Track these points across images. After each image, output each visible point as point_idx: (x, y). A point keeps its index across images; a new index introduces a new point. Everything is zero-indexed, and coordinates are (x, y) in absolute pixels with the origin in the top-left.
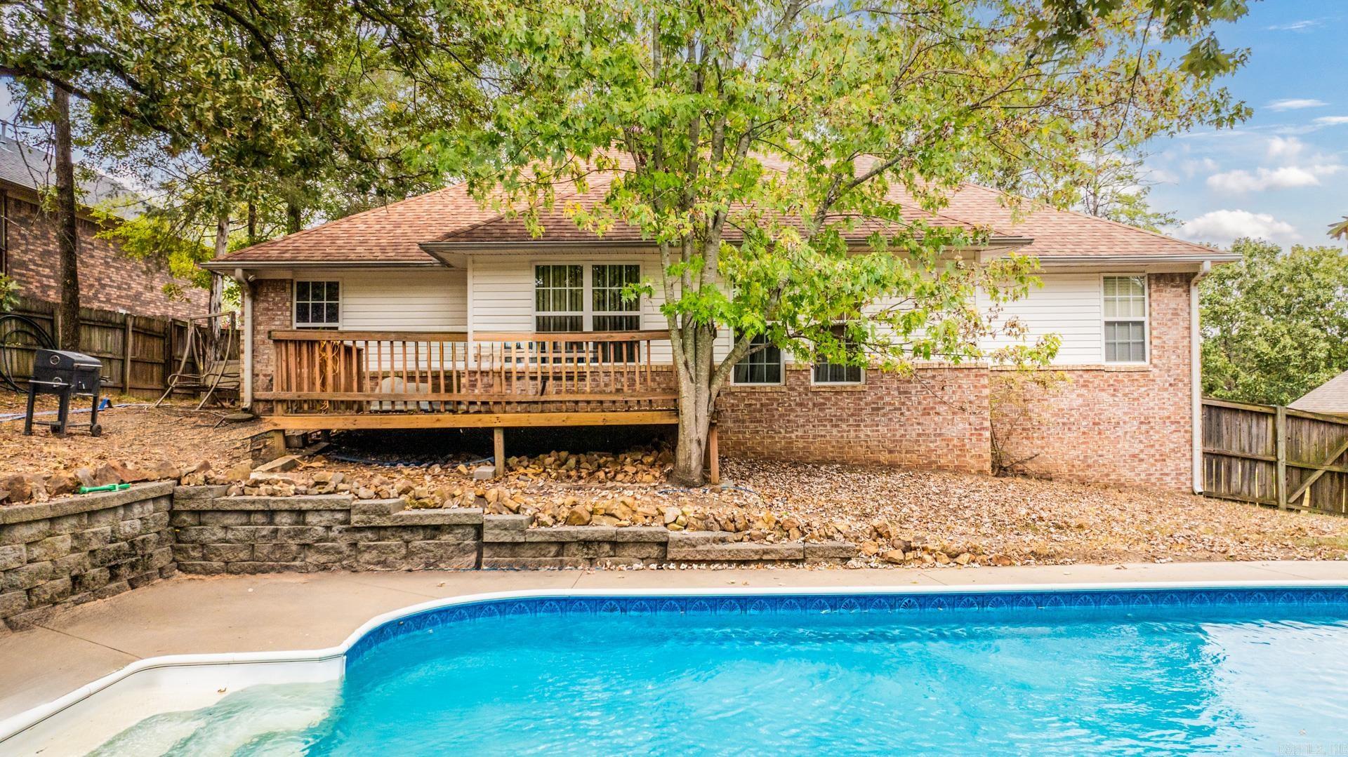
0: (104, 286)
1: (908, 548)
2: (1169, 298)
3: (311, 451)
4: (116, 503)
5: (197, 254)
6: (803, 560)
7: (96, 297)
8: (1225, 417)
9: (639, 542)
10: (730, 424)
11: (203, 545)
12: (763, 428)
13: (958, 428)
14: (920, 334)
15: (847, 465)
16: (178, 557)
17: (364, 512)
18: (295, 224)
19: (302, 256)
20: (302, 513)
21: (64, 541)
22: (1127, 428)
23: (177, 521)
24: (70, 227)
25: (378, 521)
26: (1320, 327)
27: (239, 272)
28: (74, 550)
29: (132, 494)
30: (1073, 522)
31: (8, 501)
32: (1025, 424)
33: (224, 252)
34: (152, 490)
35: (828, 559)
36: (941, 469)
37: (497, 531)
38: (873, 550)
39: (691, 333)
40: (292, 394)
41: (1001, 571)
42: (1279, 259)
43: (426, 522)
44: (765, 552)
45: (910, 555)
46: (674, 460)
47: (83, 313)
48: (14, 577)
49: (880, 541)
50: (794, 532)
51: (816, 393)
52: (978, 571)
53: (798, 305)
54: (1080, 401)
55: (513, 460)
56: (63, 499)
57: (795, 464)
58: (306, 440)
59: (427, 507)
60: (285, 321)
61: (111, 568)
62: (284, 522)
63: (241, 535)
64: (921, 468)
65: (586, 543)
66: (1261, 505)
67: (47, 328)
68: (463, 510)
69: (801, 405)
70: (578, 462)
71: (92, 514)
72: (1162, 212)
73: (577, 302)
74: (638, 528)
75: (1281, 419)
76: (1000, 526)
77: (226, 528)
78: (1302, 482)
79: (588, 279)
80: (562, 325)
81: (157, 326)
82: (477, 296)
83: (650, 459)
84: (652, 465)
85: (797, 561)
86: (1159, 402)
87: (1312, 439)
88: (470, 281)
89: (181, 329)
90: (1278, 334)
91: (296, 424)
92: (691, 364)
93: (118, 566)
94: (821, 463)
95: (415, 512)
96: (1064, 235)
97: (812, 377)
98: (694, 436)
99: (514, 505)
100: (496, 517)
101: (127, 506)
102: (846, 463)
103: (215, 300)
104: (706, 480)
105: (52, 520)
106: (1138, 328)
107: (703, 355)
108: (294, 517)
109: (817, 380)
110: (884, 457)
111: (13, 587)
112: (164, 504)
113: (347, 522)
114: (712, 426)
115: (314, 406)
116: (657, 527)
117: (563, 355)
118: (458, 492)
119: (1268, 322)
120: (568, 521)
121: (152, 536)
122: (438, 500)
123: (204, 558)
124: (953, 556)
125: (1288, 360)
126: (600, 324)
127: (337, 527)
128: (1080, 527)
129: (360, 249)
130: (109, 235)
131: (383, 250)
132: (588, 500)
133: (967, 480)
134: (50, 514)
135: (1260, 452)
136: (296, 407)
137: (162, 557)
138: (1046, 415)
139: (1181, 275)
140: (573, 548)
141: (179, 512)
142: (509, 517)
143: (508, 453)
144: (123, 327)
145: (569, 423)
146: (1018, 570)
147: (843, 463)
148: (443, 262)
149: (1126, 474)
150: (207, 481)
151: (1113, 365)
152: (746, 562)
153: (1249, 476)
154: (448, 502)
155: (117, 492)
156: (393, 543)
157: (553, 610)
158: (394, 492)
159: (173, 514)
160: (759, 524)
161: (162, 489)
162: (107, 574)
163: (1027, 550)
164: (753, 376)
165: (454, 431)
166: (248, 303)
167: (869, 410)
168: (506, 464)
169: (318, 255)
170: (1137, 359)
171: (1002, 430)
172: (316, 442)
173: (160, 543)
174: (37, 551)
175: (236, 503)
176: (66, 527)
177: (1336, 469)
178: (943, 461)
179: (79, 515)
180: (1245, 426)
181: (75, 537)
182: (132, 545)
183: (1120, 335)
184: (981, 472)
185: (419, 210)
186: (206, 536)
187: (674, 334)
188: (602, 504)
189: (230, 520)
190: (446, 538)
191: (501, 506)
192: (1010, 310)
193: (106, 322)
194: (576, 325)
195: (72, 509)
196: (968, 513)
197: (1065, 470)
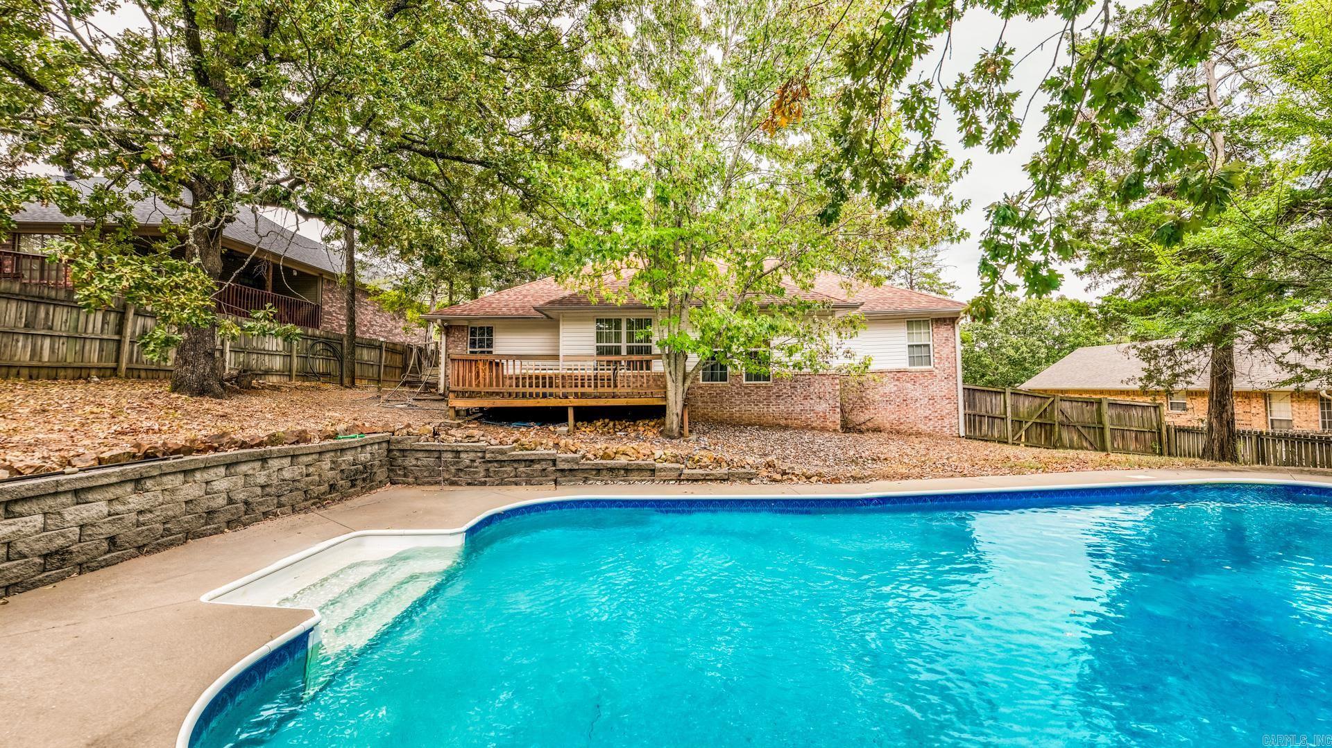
0: (372, 326)
1: (784, 473)
2: (943, 331)
3: (470, 418)
4: (356, 445)
5: (420, 309)
6: (728, 480)
7: (368, 331)
8: (977, 394)
9: (640, 469)
10: (700, 404)
11: (405, 468)
12: (717, 406)
13: (822, 407)
14: (797, 357)
15: (762, 427)
16: (391, 474)
17: (493, 452)
18: (474, 294)
19: (473, 313)
20: (458, 452)
21: (326, 464)
22: (922, 402)
23: (391, 455)
24: (352, 295)
25: (500, 457)
26: (1041, 340)
27: (439, 321)
28: (332, 469)
29: (366, 440)
30: (882, 457)
31: (298, 442)
32: (863, 403)
33: (434, 309)
34: (377, 438)
35: (741, 479)
36: (813, 428)
37: (563, 463)
38: (766, 474)
39: (673, 356)
40: (460, 388)
41: (834, 486)
42: (1019, 304)
43: (526, 458)
44: (707, 475)
45: (785, 477)
46: (664, 424)
47: (357, 340)
48: (297, 484)
49: (769, 469)
50: (724, 464)
51: (746, 388)
52: (821, 486)
53: (732, 341)
54: (895, 388)
55: (580, 424)
56: (326, 442)
57: (734, 426)
58: (468, 412)
59: (527, 450)
60: (462, 349)
61: (352, 481)
62: (448, 457)
63: (425, 463)
64: (803, 428)
65: (611, 470)
66: (999, 442)
67: (339, 348)
68: (546, 452)
69: (738, 394)
70: (614, 425)
71: (342, 450)
72: (947, 282)
73: (618, 337)
74: (639, 462)
75: (1008, 394)
76: (838, 461)
77: (417, 459)
78: (1020, 428)
79: (624, 325)
80: (609, 351)
81: (399, 348)
82: (565, 335)
83: (653, 423)
84: (654, 427)
85: (724, 480)
86: (939, 388)
87: (1025, 405)
88: (561, 327)
89: (410, 348)
90: (1019, 345)
91: (461, 404)
92: (673, 373)
93: (356, 480)
94: (749, 425)
95: (521, 452)
96: (885, 299)
97: (744, 379)
98: (675, 411)
99: (574, 449)
100: (563, 456)
101: (363, 447)
102: (763, 425)
103: (429, 335)
104: (681, 435)
105: (320, 453)
106: (926, 348)
107: (680, 369)
108: (454, 454)
109: (747, 380)
110: (783, 422)
111: (297, 489)
112: (384, 445)
113: (484, 458)
114: (685, 406)
115: (472, 395)
116: (650, 461)
117: (605, 367)
118: (544, 441)
119: (1014, 339)
120: (602, 458)
121: (377, 462)
122: (533, 446)
123: (405, 476)
124: (808, 478)
125: (1025, 359)
126: (630, 351)
127: (478, 461)
128: (886, 459)
129: (504, 309)
130: (375, 298)
131: (517, 310)
132: (614, 447)
133: (827, 435)
134: (319, 450)
135: (997, 413)
136: (462, 394)
137: (381, 474)
138: (877, 396)
139: (950, 319)
140: (604, 472)
141: (393, 450)
142: (570, 455)
143: (576, 420)
144: (380, 347)
145: (608, 404)
146: (843, 486)
147: (760, 425)
148: (547, 316)
149: (922, 427)
150: (408, 434)
151: (914, 368)
152: (697, 480)
153: (991, 426)
154: (539, 447)
155: (358, 439)
156: (509, 469)
157: (588, 507)
158: (509, 442)
159: (389, 451)
160: (705, 459)
161: (383, 437)
162: (350, 484)
163: (849, 475)
164: (712, 378)
165: (547, 408)
166: (444, 337)
167: (774, 396)
168: (575, 426)
169: (482, 312)
170: (926, 365)
171: (848, 408)
172: (474, 413)
173: (381, 466)
174: (311, 470)
175: (423, 446)
176: (328, 458)
177: (1039, 421)
178: (814, 424)
179: (336, 451)
180: (988, 399)
181: (333, 462)
182: (365, 467)
183: (917, 353)
184: (835, 430)
185: (537, 288)
186: (406, 463)
187: (664, 357)
188: (622, 448)
189: (420, 455)
190: (537, 467)
191: (567, 449)
192: (848, 344)
193: (371, 345)
194: (618, 351)
195: (331, 448)
196: (822, 454)
197: (888, 425)
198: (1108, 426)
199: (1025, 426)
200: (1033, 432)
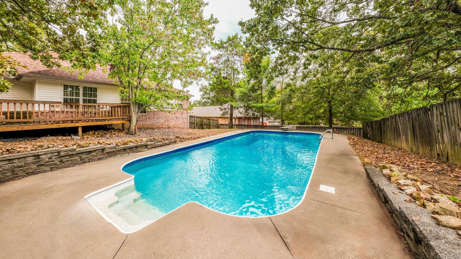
1: (183, 139)
2: (186, 101)
13: (162, 121)
17: (66, 151)
20: (39, 156)
22: (181, 119)
25: (71, 153)
35: (173, 143)
37: (109, 149)
38: (179, 140)
43: (88, 150)
59: (84, 147)
63: (7, 168)
64: (157, 128)
65: (130, 148)
68: (95, 146)
73: (78, 94)
74: (139, 144)
75: (195, 117)
79: (81, 89)
80: (72, 101)
86: (184, 115)
87: (198, 120)
88: (37, 87)
95: (81, 149)
98: (134, 125)
100: (106, 147)
104: (135, 133)
113: (58, 155)
114: (136, 123)
120: (124, 144)
122: (87, 145)
126: (85, 101)
127: (54, 157)
135: (193, 122)
142: (111, 146)
149: (181, 126)
151: (179, 110)
153: (192, 125)
154: (90, 145)
156: (76, 158)
158: (71, 145)
167: (148, 118)
175: (4, 157)
177: (200, 124)
178: (160, 127)
190: (93, 154)
191: (106, 144)
197: (172, 127)
198: (211, 124)
199: (198, 125)
200: (199, 127)
